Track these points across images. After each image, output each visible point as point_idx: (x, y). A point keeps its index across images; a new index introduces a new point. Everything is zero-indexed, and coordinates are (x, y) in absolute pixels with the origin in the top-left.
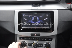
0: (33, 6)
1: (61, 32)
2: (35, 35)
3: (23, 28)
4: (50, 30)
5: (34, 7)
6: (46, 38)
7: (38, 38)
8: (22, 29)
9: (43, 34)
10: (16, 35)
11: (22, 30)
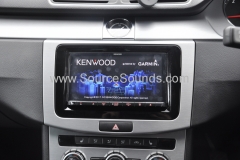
0: (108, 27)
1: (204, 118)
2: (116, 127)
3: (71, 102)
4: (167, 111)
5: (111, 30)
6: (152, 140)
7: (126, 138)
8: (70, 107)
9: (141, 126)
10: (48, 126)
11: (68, 109)
